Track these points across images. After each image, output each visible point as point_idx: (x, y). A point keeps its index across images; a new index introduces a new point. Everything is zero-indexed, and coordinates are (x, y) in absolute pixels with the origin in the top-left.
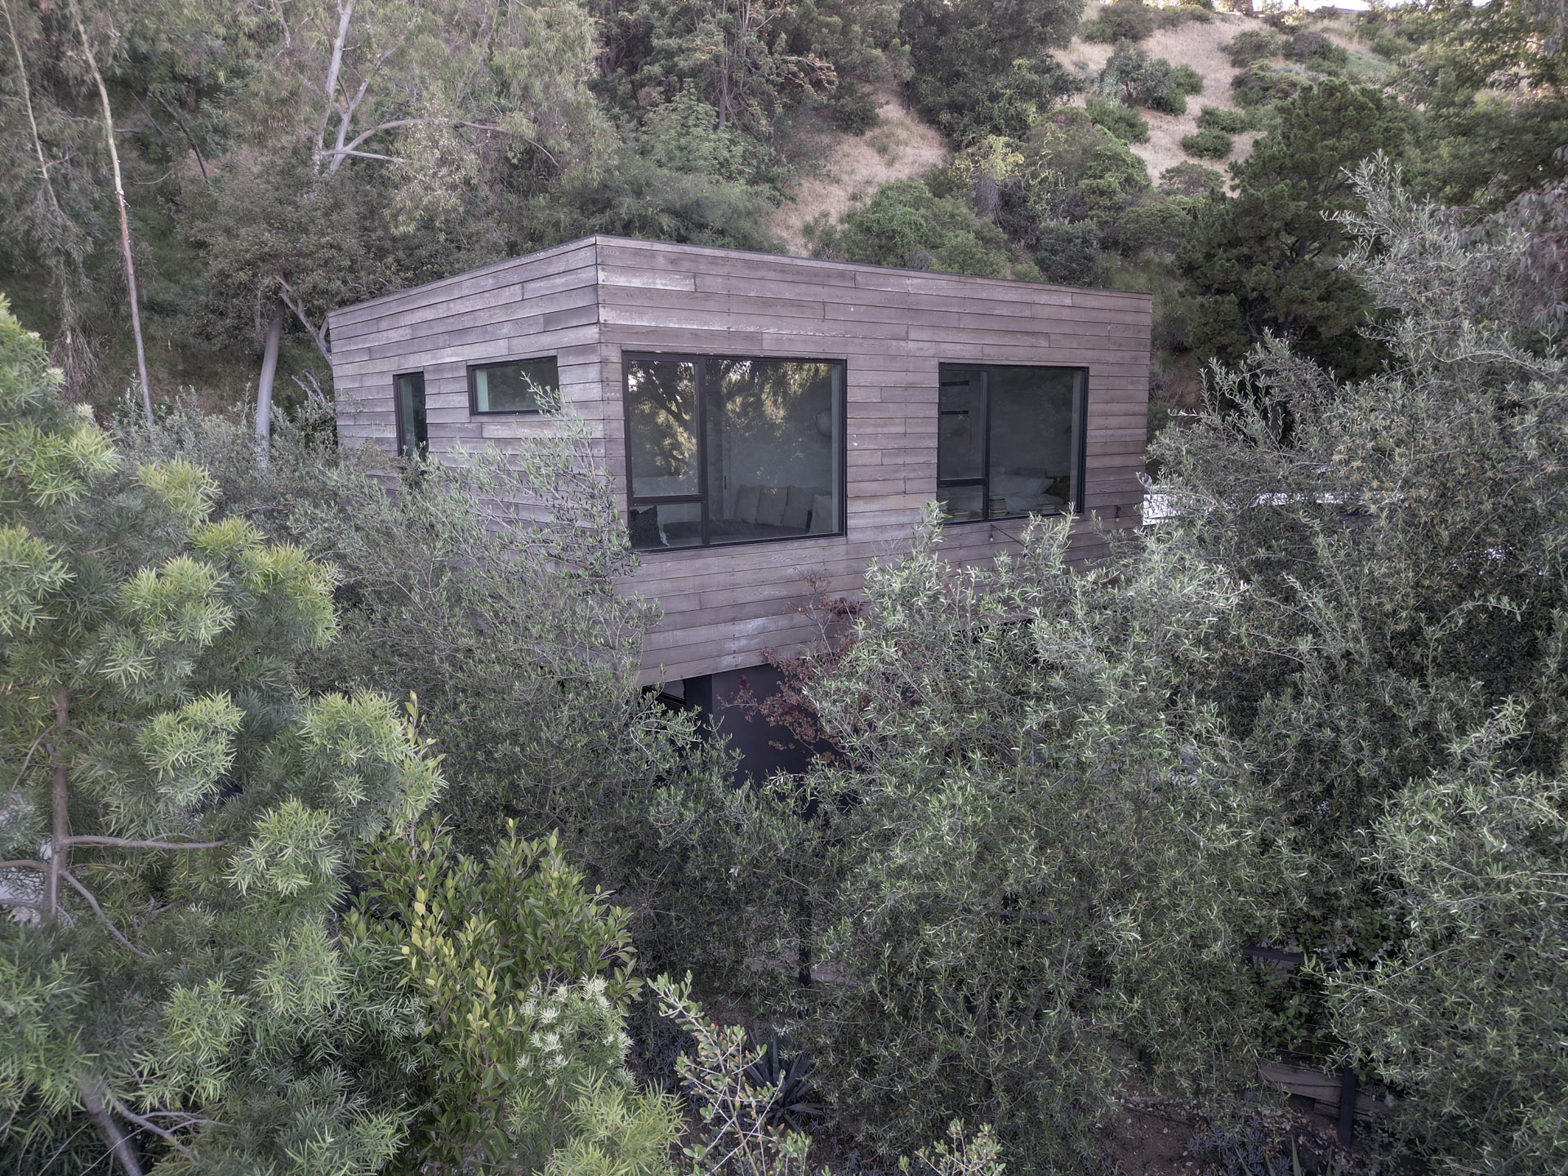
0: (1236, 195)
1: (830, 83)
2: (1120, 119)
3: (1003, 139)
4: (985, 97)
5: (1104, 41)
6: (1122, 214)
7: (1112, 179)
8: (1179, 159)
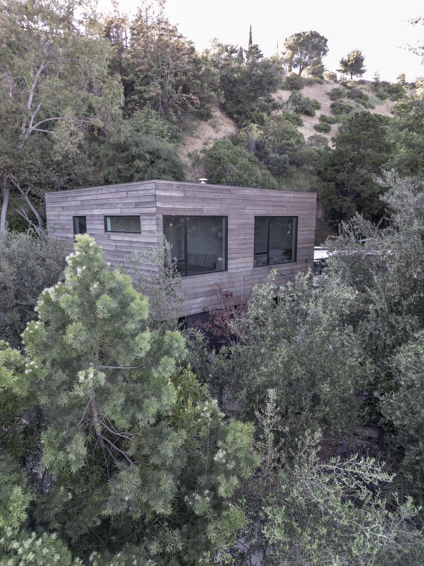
0: (334, 148)
1: (197, 104)
2: (294, 118)
3: (256, 125)
4: (249, 110)
5: (288, 89)
6: (296, 153)
7: (293, 141)
8: (313, 133)
